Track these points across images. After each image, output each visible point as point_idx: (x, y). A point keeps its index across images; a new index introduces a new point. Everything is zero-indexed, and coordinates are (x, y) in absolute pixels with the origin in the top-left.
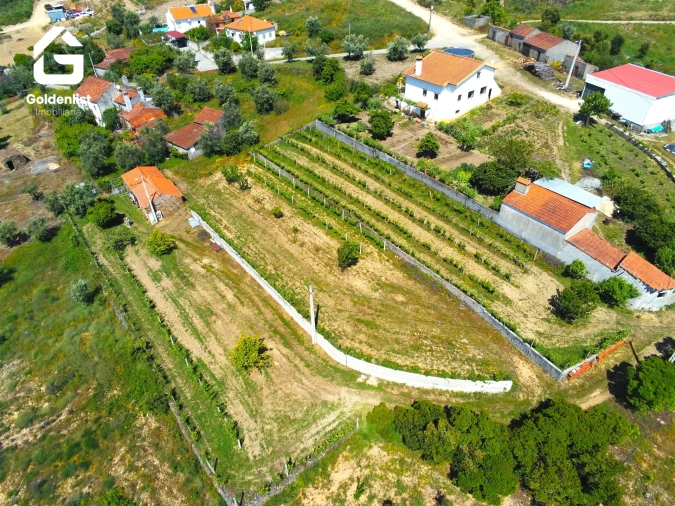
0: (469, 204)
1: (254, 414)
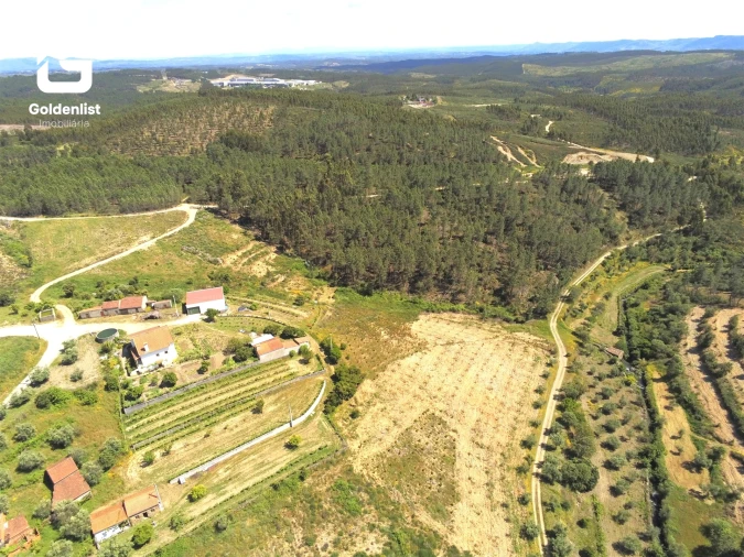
0: (248, 367)
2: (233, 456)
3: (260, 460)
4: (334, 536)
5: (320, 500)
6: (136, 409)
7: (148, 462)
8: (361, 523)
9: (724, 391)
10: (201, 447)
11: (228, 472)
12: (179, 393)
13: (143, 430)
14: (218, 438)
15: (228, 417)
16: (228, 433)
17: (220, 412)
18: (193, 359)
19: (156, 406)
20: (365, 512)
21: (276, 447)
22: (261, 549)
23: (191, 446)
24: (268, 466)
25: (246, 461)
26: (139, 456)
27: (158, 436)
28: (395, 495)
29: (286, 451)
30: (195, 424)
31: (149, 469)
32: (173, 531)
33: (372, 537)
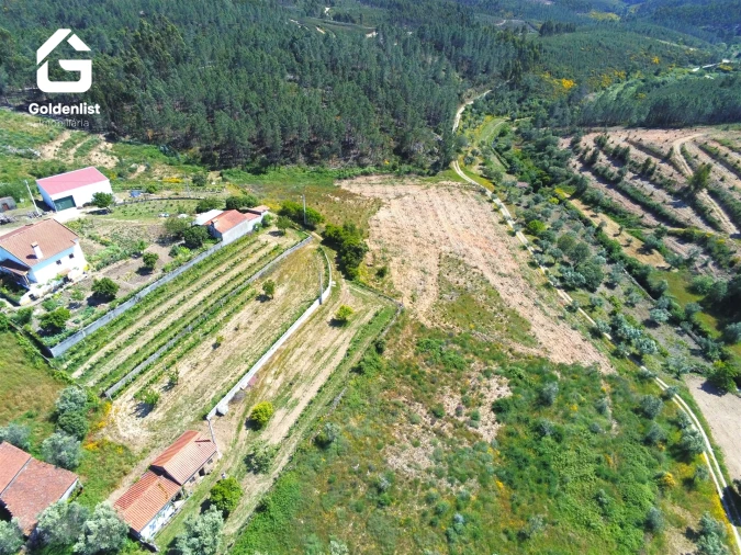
0: (209, 253)
1: (367, 311)
2: (272, 357)
3: (312, 351)
4: (458, 397)
5: (417, 368)
6: (70, 344)
7: (147, 407)
8: (473, 374)
9: (629, 191)
10: (218, 361)
11: (281, 378)
12: (128, 306)
13: (106, 369)
14: (235, 344)
15: (229, 315)
16: (243, 335)
17: (213, 312)
18: (115, 261)
19: (101, 333)
20: (469, 362)
21: (320, 330)
22: (392, 444)
23: (202, 365)
24: (328, 354)
25: (294, 357)
26: (124, 405)
27: (139, 369)
28: (480, 337)
29: (337, 331)
30: (186, 337)
31: (156, 416)
32: (261, 475)
33: (493, 382)
